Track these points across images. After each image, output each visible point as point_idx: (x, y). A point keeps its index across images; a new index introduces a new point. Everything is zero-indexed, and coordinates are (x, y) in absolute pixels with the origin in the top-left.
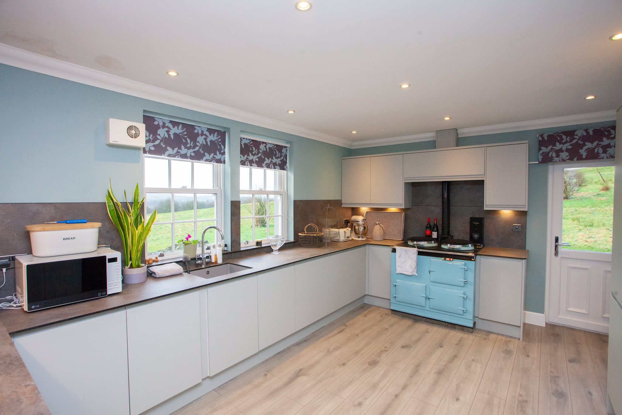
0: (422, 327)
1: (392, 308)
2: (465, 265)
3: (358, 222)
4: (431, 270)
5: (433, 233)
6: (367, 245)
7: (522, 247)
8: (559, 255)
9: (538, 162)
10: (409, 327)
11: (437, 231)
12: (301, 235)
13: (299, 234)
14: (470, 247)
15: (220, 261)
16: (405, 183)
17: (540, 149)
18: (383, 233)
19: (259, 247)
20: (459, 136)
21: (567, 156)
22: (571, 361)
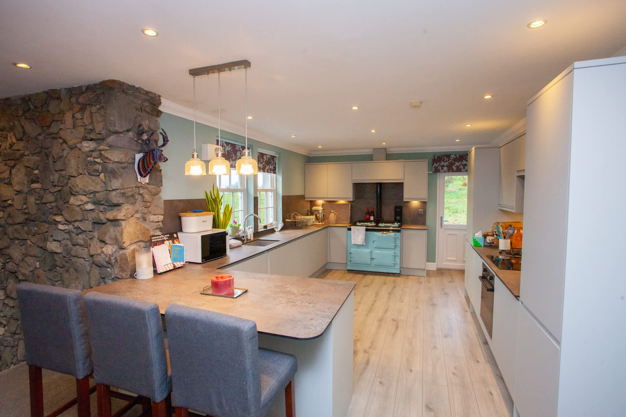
0: (369, 278)
1: (348, 268)
2: (395, 235)
3: (319, 211)
4: (374, 240)
5: (371, 217)
6: (328, 227)
7: (424, 224)
8: (443, 228)
9: (432, 172)
10: (363, 278)
11: (373, 216)
12: (288, 221)
13: (286, 220)
14: (396, 225)
15: (252, 239)
16: (353, 183)
17: (433, 165)
18: (336, 218)
19: (265, 229)
20: (387, 153)
21: (447, 169)
22: (450, 282)
